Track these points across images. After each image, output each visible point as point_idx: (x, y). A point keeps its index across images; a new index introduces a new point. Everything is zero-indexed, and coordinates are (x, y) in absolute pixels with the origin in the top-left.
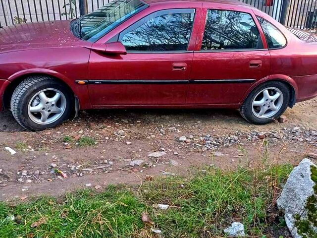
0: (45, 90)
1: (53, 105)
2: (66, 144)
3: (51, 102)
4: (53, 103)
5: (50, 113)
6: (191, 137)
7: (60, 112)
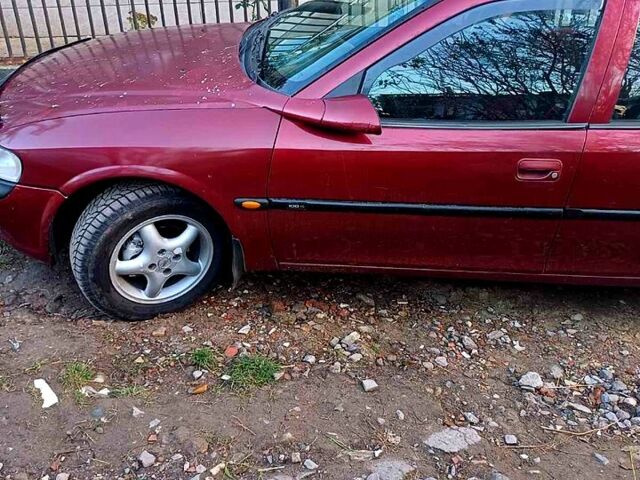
0: (158, 219)
1: (177, 257)
2: (197, 374)
3: (172, 251)
4: (178, 251)
5: (168, 275)
6: (557, 372)
7: (196, 272)
